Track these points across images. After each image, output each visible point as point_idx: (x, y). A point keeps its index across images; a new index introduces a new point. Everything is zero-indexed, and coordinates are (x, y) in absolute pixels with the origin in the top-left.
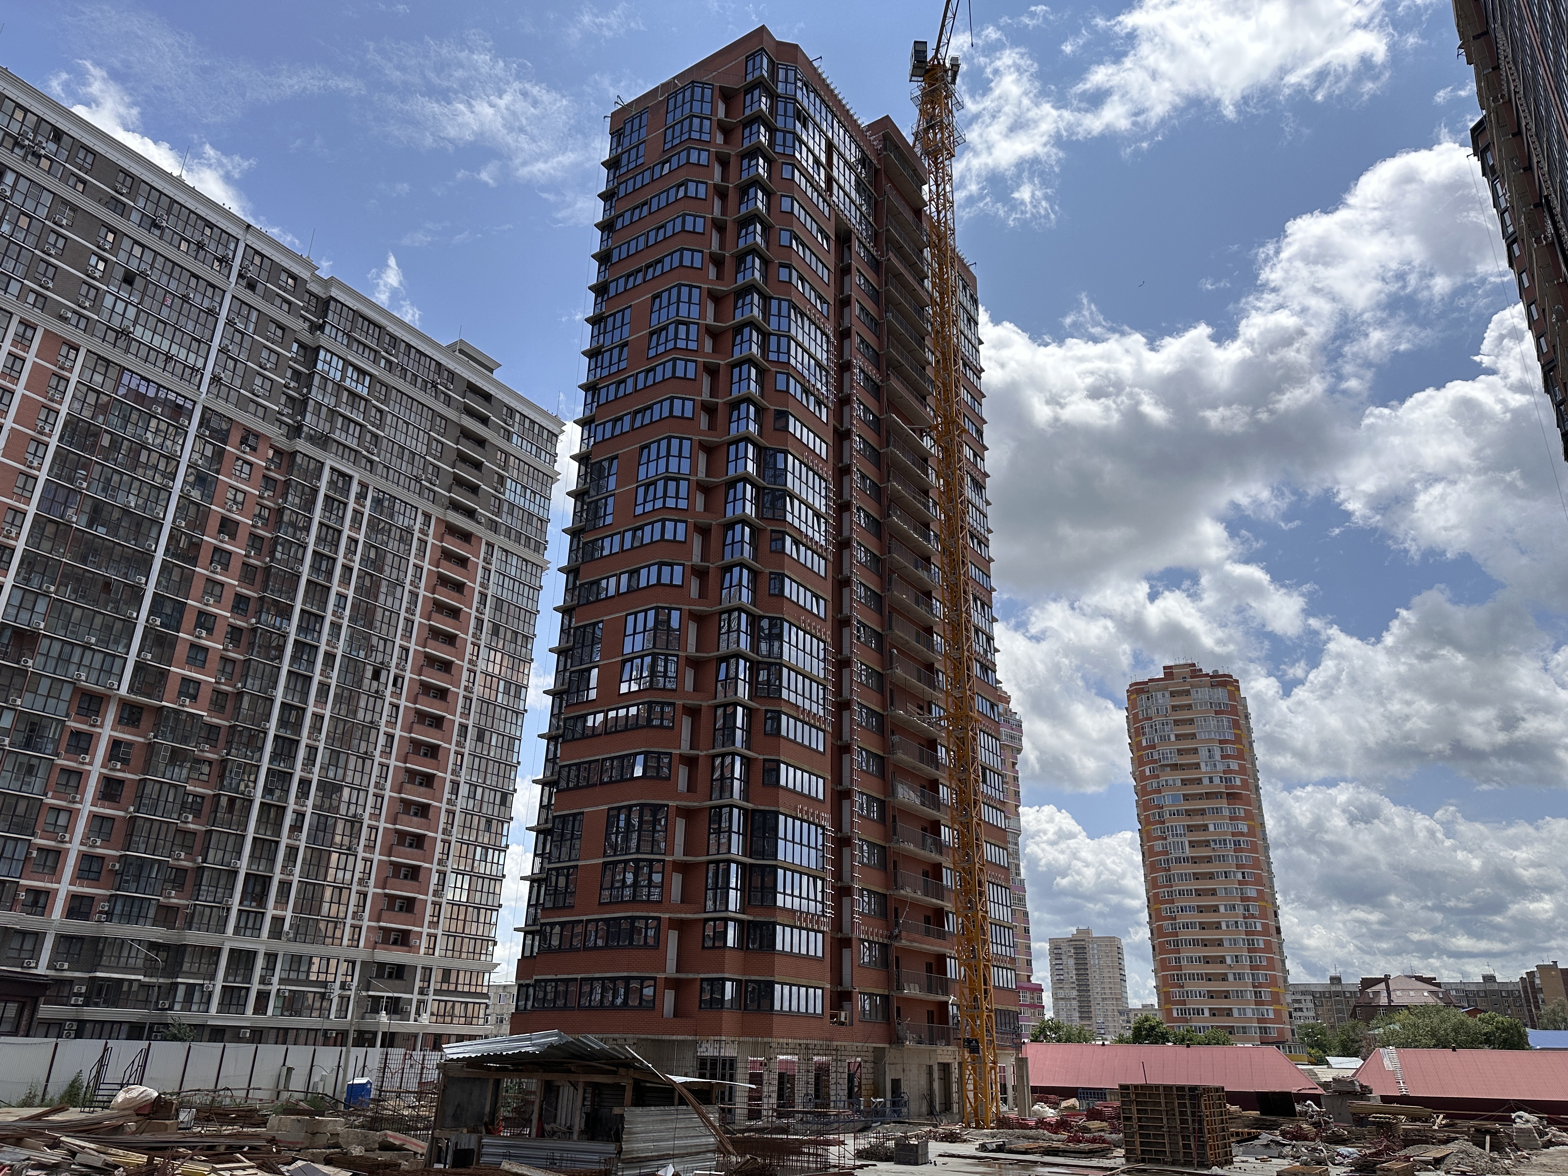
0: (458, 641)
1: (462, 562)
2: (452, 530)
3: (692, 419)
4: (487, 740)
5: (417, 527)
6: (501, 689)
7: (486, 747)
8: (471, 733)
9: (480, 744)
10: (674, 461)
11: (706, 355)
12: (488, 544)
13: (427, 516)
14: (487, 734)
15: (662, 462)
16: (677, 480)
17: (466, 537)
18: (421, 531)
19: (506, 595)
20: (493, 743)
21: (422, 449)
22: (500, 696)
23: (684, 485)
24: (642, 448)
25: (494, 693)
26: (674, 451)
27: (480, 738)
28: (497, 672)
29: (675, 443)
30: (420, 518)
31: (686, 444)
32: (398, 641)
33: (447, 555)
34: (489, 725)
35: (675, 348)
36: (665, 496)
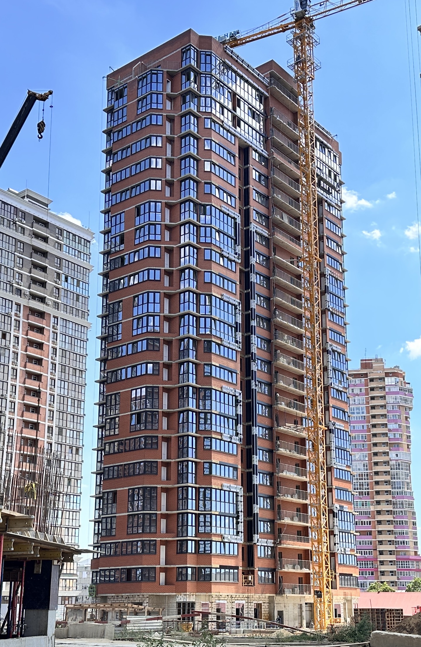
0: (43, 377)
1: (41, 330)
2: (33, 312)
3: (160, 281)
4: (64, 434)
5: (13, 313)
6: (69, 404)
7: (64, 438)
8: (55, 430)
9: (60, 437)
10: (151, 306)
11: (166, 243)
12: (54, 317)
13: (18, 305)
14: (64, 430)
15: (145, 306)
16: (154, 316)
17: (41, 315)
18: (16, 315)
19: (67, 347)
20: (68, 435)
21: (11, 264)
22: (69, 407)
23: (157, 318)
24: (135, 297)
25: (65, 406)
26: (151, 300)
27: (60, 433)
28: (66, 394)
29: (152, 295)
30: (14, 307)
31: (157, 295)
32: (10, 382)
33: (32, 327)
34: (65, 425)
35: (149, 240)
36: (147, 326)
